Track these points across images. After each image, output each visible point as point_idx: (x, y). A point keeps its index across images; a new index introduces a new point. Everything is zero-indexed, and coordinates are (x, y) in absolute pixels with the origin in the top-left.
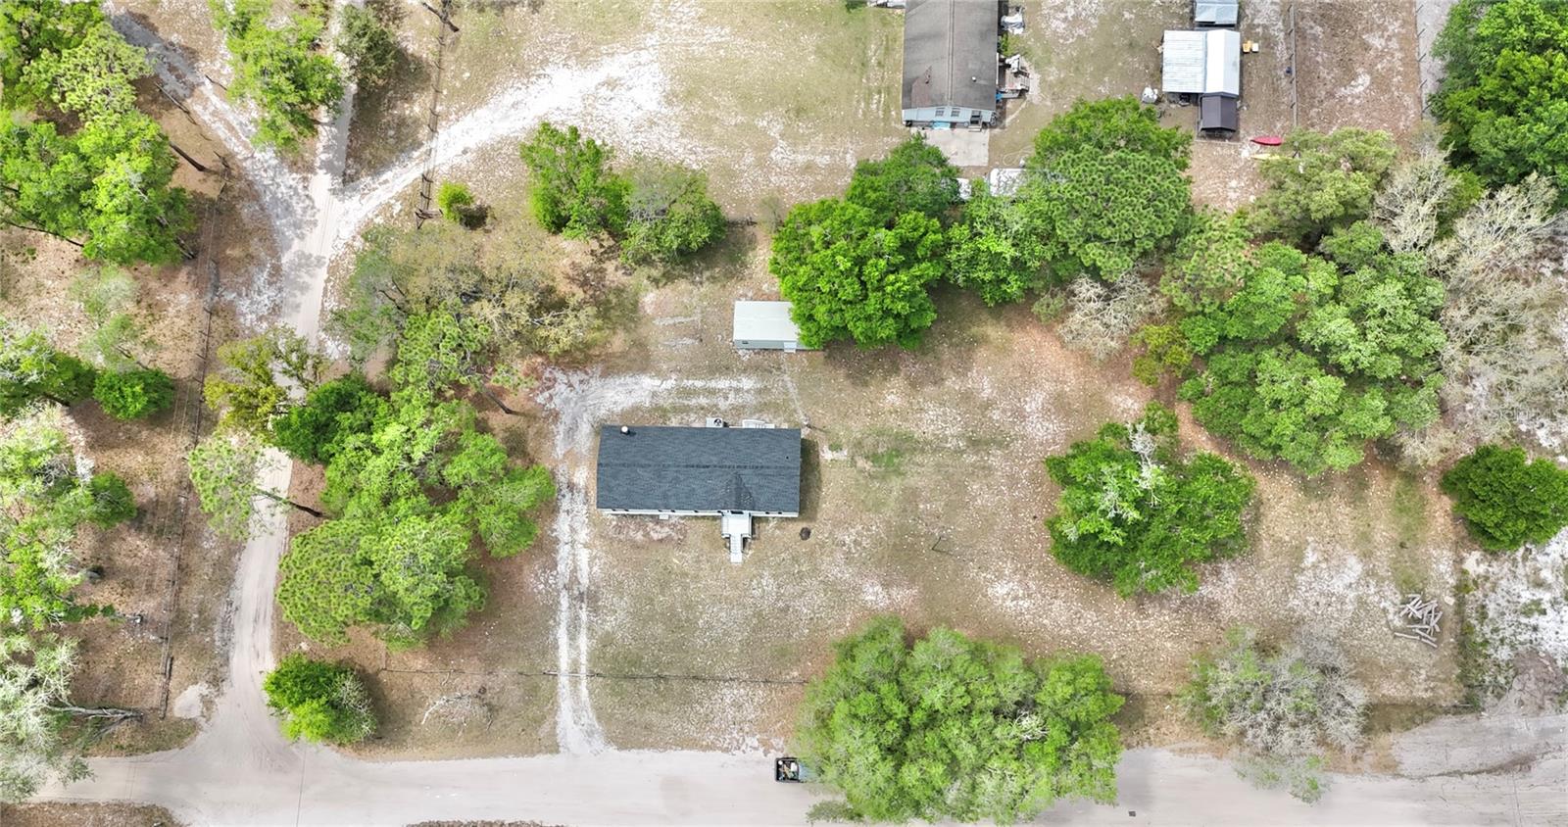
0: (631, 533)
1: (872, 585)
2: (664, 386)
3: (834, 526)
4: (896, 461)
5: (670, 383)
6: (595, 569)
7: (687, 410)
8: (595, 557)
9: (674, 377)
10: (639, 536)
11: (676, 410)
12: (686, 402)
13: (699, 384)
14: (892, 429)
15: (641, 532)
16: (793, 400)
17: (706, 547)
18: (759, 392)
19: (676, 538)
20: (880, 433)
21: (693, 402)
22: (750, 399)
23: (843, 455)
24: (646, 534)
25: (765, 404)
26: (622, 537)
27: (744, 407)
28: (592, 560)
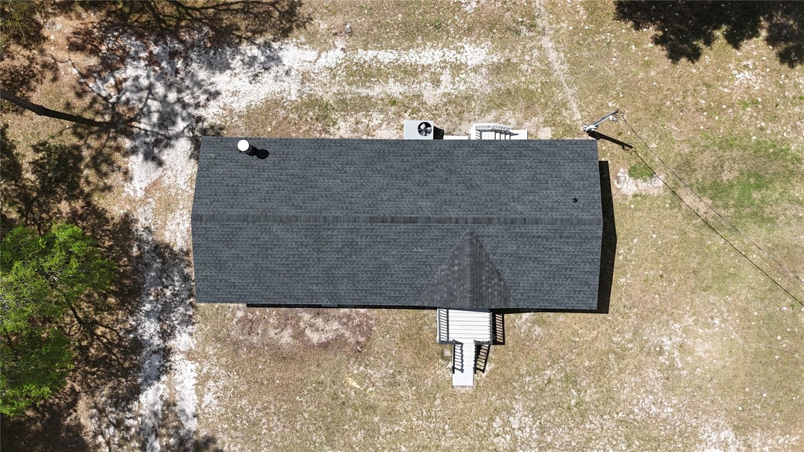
0: (272, 333)
1: (717, 429)
2: (322, 61)
3: (642, 318)
4: (756, 195)
5: (333, 56)
6: (208, 398)
7: (364, 105)
8: (208, 377)
9: (340, 43)
10: (286, 338)
11: (345, 105)
12: (364, 92)
13: (386, 56)
14: (747, 135)
15: (289, 331)
16: (558, 84)
17: (408, 357)
18: (496, 69)
19: (352, 340)
20: (727, 144)
21: (376, 91)
22: (479, 83)
23: (656, 186)
24: (299, 335)
25: (509, 92)
26: (255, 339)
27: (468, 98)
28: (202, 381)
